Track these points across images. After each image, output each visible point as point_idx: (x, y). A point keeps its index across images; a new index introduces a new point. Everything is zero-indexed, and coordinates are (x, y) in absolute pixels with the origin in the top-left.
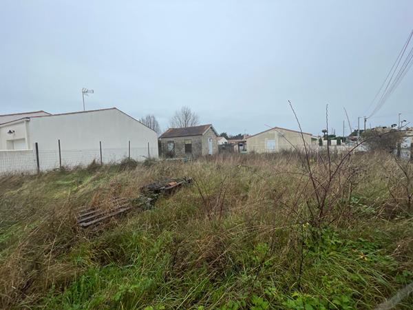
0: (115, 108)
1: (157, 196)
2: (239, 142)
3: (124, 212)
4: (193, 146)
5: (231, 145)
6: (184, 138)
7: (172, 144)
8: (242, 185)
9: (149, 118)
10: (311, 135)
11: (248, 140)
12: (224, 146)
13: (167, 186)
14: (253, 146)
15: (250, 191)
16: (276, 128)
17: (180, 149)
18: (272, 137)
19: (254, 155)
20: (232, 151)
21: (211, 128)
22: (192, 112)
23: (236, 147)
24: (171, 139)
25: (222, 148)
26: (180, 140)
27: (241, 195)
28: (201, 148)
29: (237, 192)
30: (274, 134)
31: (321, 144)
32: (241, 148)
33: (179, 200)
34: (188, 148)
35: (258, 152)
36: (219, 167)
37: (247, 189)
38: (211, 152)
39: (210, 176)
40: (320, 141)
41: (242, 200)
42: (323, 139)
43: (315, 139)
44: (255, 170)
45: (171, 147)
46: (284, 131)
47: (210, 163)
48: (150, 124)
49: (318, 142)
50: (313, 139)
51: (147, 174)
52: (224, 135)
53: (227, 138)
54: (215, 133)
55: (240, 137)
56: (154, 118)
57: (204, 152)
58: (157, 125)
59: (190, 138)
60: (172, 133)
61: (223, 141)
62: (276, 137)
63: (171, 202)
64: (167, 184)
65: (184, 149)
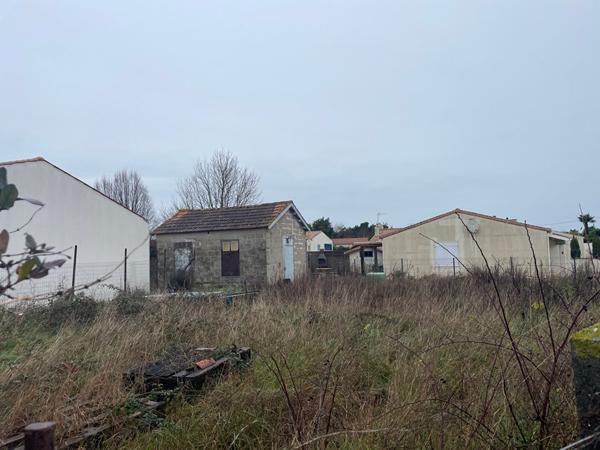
0: (41, 159)
1: (172, 397)
2: (363, 247)
3: (97, 436)
4: (242, 258)
5: (341, 254)
6: (217, 236)
7: (187, 251)
8: (374, 365)
9: (122, 178)
10: (549, 231)
11: (384, 242)
12: (323, 256)
13: (191, 370)
14: (398, 257)
15: (394, 381)
16: (457, 212)
17: (207, 265)
18: (449, 234)
19: (402, 284)
20: (345, 270)
21: (292, 210)
22: (241, 166)
23: (355, 259)
24: (186, 239)
25: (319, 262)
26: (209, 242)
27: (373, 391)
28: (264, 263)
29: (360, 385)
30: (453, 227)
31: (576, 253)
32: (369, 261)
33: (224, 404)
34: (231, 263)
35: (412, 274)
36: (314, 318)
37: (385, 376)
38: (290, 273)
39: (292, 341)
40: (575, 245)
41: (374, 403)
42: (580, 240)
43: (561, 242)
44: (405, 328)
45: (183, 260)
46: (478, 220)
47: (290, 306)
48: (127, 195)
49: (567, 248)
50: (555, 242)
51: (133, 335)
52: (322, 226)
53: (330, 233)
54: (302, 224)
55: (365, 230)
56: (137, 181)
57: (271, 275)
58: (145, 198)
59: (234, 235)
60: (187, 222)
61: (319, 241)
62: (460, 235)
63: (205, 410)
64: (190, 363)
65: (217, 266)
